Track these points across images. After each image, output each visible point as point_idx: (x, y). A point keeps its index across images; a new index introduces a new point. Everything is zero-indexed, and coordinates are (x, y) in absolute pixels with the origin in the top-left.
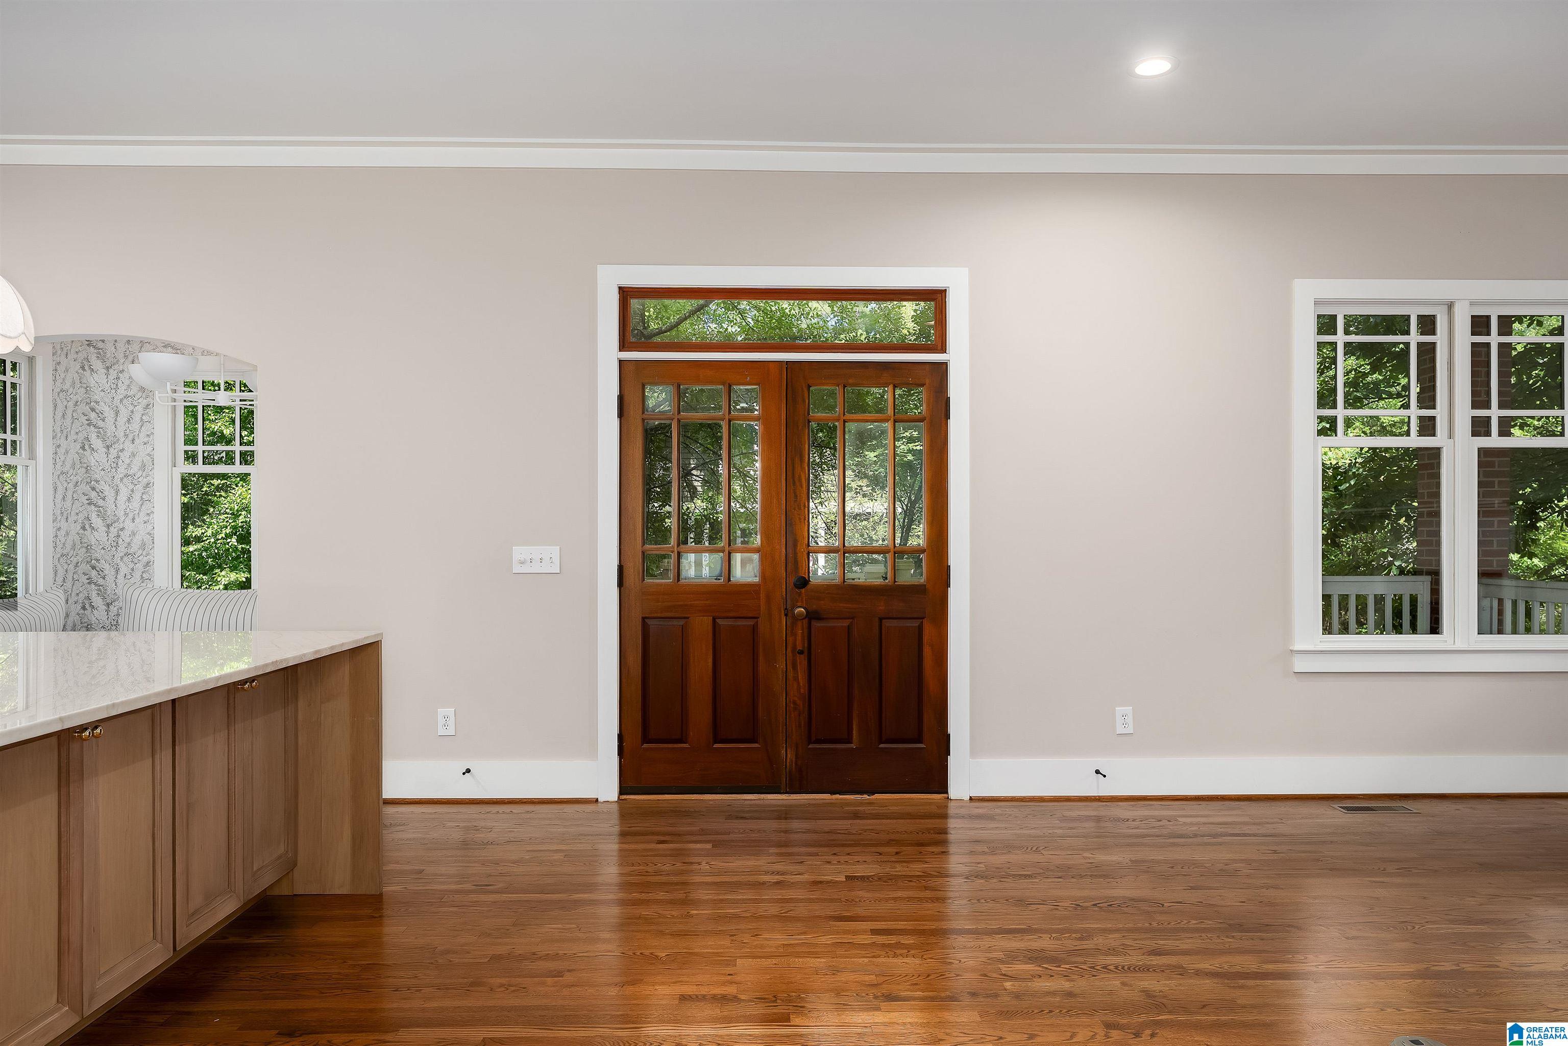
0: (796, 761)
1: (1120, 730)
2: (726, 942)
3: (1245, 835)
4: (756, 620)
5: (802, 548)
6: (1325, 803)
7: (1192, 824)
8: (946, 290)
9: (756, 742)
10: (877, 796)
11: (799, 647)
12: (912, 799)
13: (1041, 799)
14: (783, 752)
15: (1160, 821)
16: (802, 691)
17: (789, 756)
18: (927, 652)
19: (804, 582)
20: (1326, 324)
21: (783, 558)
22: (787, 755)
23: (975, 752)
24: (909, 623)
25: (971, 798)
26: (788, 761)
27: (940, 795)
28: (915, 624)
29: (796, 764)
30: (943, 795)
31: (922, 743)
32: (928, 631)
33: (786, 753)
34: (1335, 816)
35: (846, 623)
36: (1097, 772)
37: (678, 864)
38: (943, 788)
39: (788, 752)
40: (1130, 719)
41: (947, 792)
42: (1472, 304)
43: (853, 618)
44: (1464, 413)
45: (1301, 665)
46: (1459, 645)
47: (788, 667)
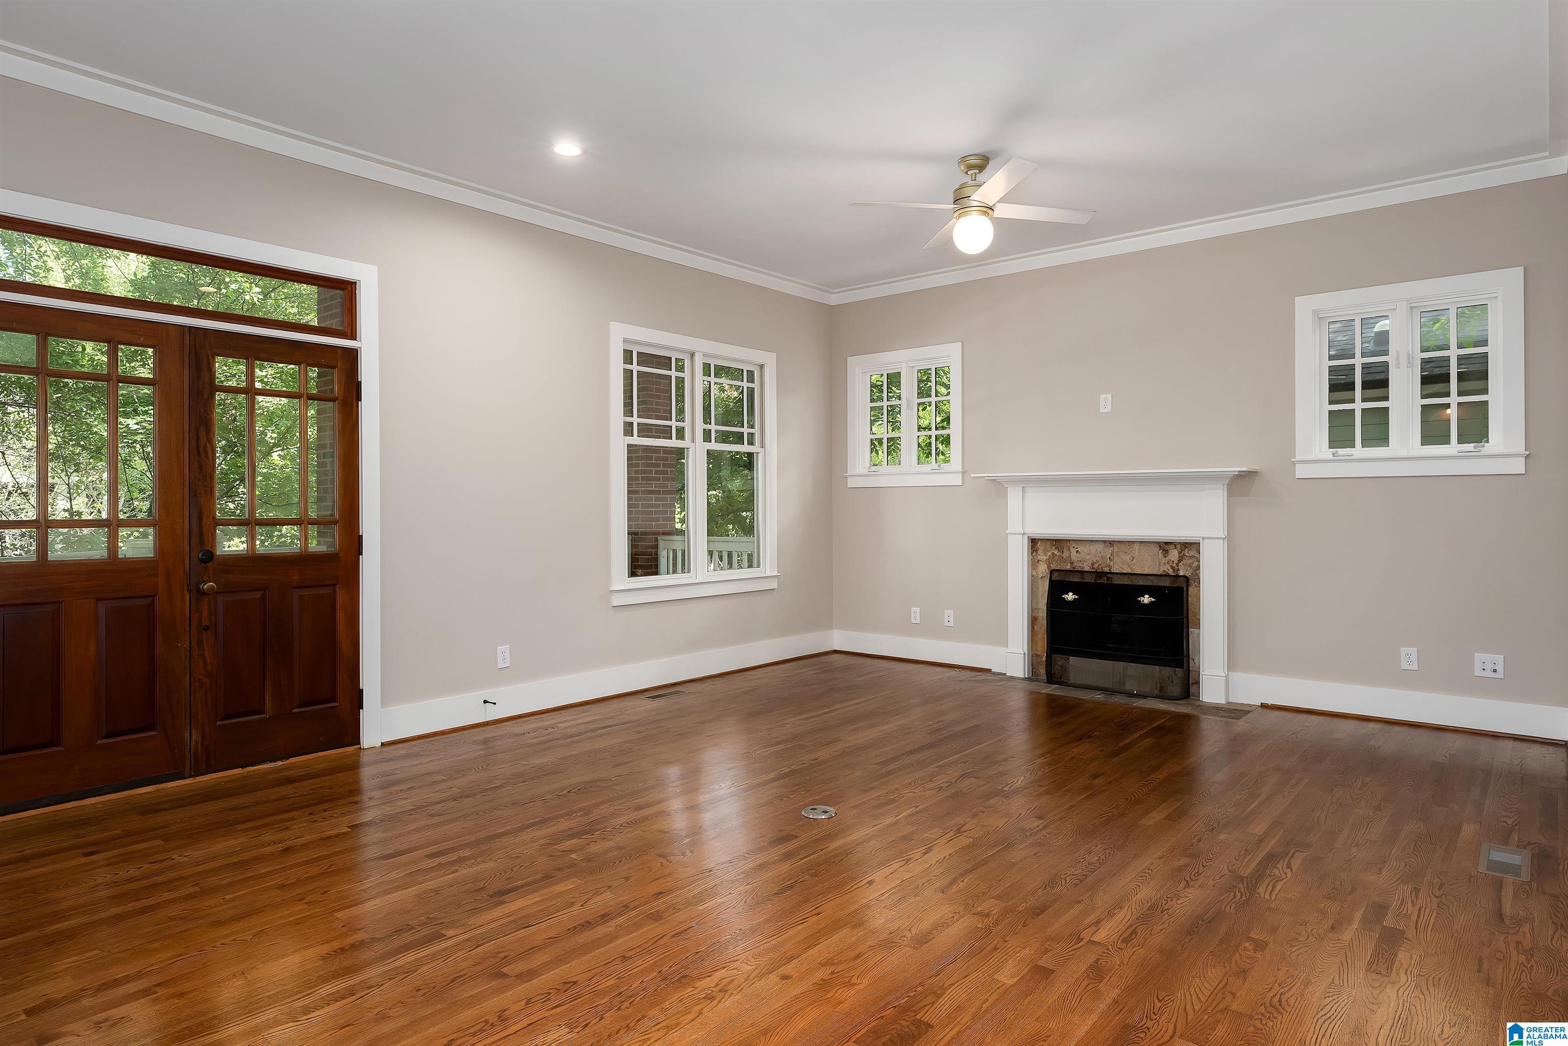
0: (202, 741)
1: (501, 665)
2: (301, 906)
3: (610, 726)
4: (152, 599)
5: (206, 521)
6: (636, 696)
7: (574, 726)
8: (356, 282)
9: (154, 730)
10: (292, 760)
11: (205, 622)
12: (326, 756)
13: (442, 733)
14: (187, 735)
15: (547, 729)
16: (209, 668)
17: (194, 738)
18: (340, 616)
19: (210, 556)
20: (628, 356)
21: (186, 532)
22: (192, 738)
23: (384, 702)
24: (322, 591)
25: (383, 744)
26: (193, 743)
27: (353, 747)
28: (329, 590)
29: (202, 744)
30: (356, 746)
31: (335, 702)
32: (341, 597)
33: (190, 737)
34: (646, 705)
35: (257, 595)
36: (485, 702)
37: (146, 866)
38: (355, 739)
39: (193, 734)
40: (507, 655)
41: (359, 743)
42: (704, 355)
43: (265, 590)
44: (700, 426)
45: (617, 600)
46: (699, 580)
47: (192, 644)
